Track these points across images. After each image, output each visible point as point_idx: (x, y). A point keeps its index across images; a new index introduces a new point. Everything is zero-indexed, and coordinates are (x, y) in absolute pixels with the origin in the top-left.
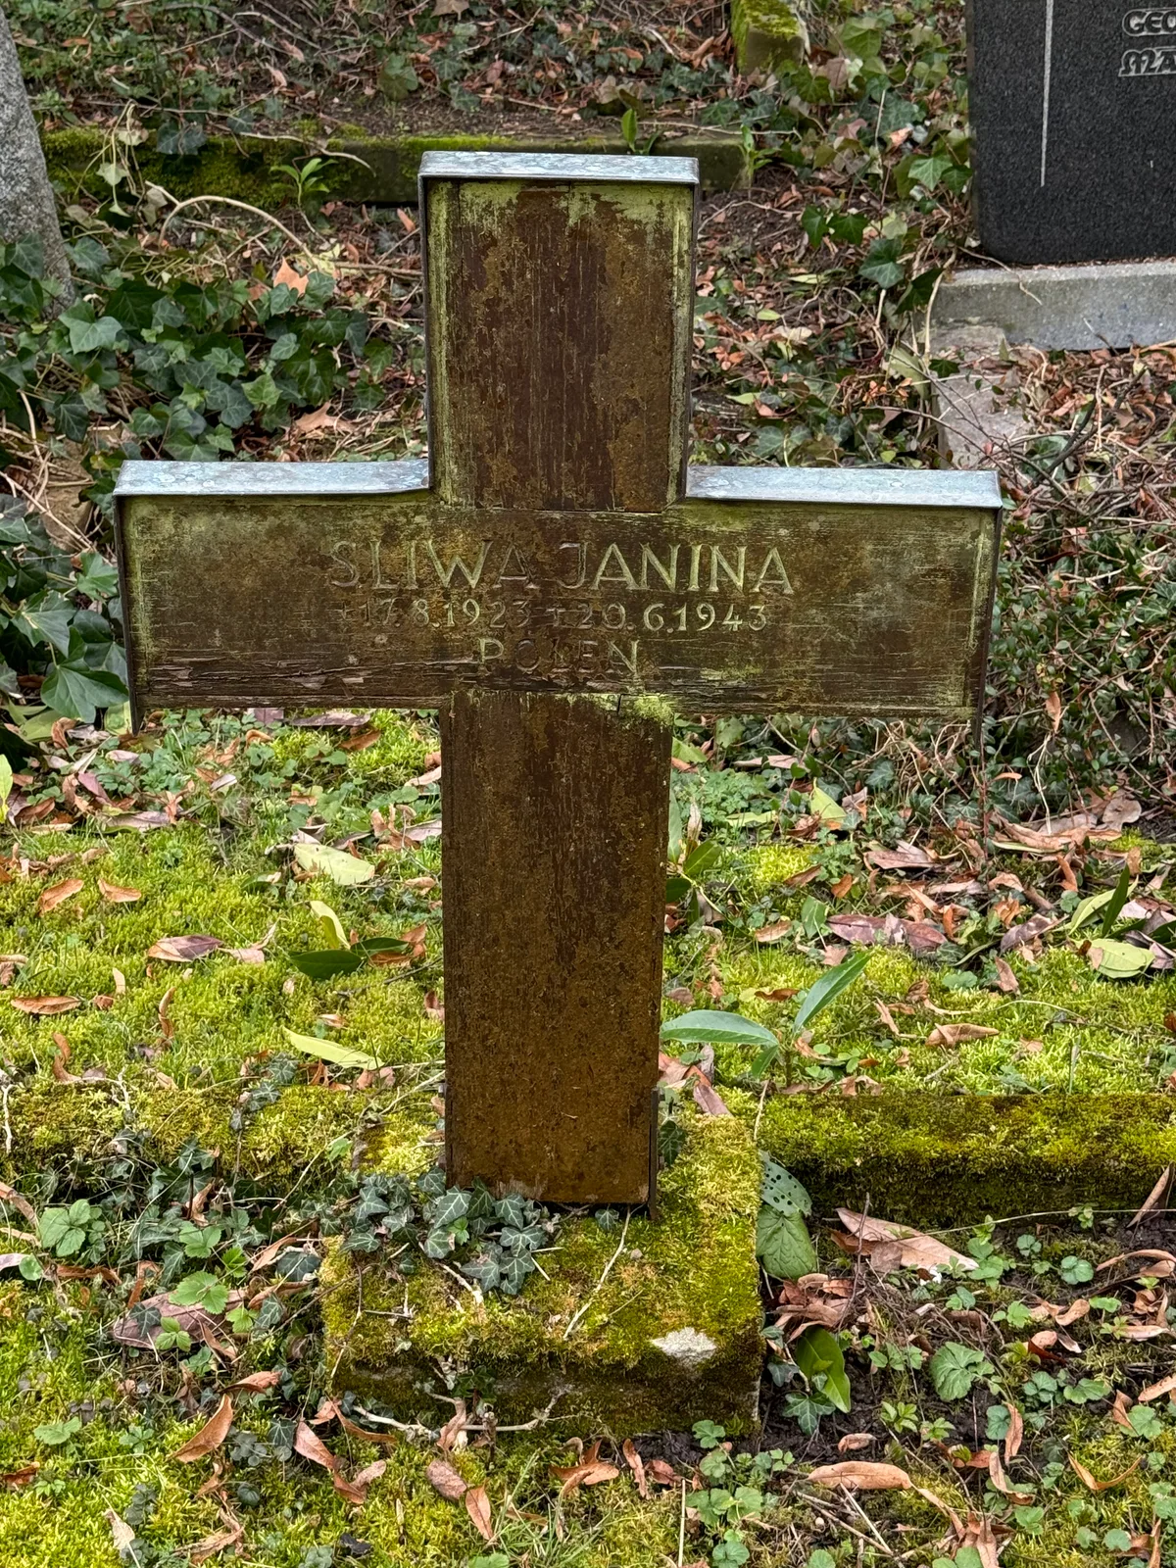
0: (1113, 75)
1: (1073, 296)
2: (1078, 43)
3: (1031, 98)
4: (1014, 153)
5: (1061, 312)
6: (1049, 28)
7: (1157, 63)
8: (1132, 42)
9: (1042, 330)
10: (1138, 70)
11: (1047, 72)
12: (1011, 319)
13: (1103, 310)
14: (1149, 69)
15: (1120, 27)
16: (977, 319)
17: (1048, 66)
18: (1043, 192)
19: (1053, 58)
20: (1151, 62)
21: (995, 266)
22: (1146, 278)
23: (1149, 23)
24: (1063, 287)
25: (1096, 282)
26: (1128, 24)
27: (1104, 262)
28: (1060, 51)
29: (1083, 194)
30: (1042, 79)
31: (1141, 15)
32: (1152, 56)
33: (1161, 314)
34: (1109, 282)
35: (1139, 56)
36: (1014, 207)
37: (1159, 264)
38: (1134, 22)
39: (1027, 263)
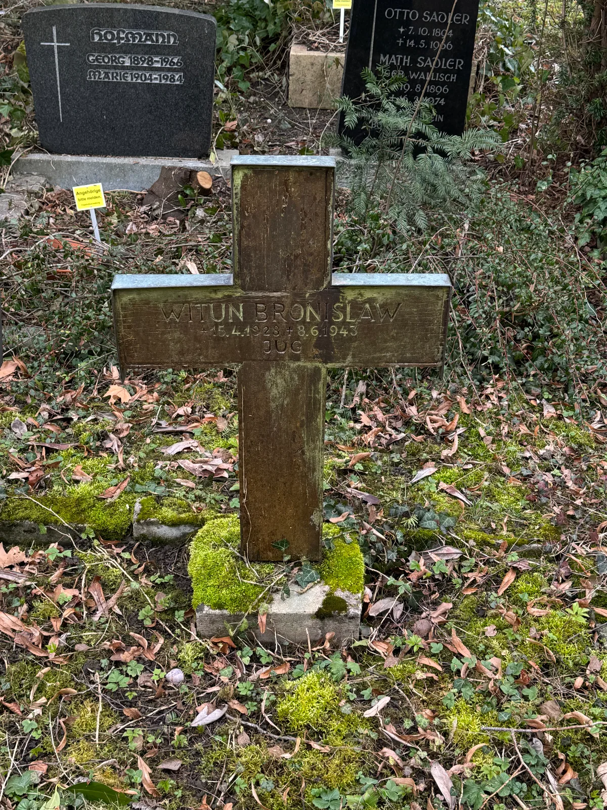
0: (85, 79)
1: (74, 168)
2: (69, 65)
3: (53, 85)
4: (48, 107)
5: (70, 174)
6: (56, 57)
7: (102, 76)
8: (91, 66)
9: (63, 180)
10: (95, 78)
11: (58, 75)
12: (50, 175)
13: (88, 175)
14: (99, 78)
15: (85, 60)
16: (36, 173)
17: (58, 73)
18: (62, 124)
19: (59, 70)
20: (100, 76)
21: (45, 153)
22: (103, 163)
23: (97, 59)
24: (70, 164)
25: (83, 163)
26: (88, 59)
27: (91, 156)
28: (62, 67)
29: (78, 127)
30: (56, 78)
31: (94, 56)
32: (100, 73)
33: (110, 179)
34: (88, 163)
35: (94, 72)
36: (51, 129)
37: (112, 158)
38: (91, 58)
39: (60, 153)
